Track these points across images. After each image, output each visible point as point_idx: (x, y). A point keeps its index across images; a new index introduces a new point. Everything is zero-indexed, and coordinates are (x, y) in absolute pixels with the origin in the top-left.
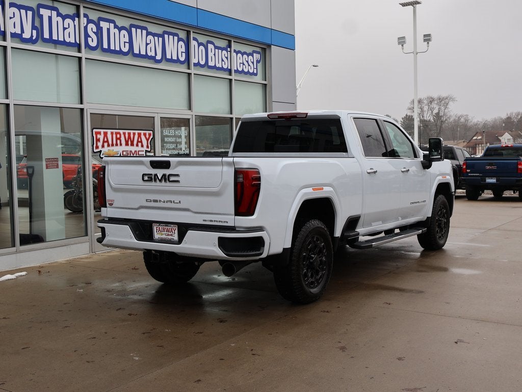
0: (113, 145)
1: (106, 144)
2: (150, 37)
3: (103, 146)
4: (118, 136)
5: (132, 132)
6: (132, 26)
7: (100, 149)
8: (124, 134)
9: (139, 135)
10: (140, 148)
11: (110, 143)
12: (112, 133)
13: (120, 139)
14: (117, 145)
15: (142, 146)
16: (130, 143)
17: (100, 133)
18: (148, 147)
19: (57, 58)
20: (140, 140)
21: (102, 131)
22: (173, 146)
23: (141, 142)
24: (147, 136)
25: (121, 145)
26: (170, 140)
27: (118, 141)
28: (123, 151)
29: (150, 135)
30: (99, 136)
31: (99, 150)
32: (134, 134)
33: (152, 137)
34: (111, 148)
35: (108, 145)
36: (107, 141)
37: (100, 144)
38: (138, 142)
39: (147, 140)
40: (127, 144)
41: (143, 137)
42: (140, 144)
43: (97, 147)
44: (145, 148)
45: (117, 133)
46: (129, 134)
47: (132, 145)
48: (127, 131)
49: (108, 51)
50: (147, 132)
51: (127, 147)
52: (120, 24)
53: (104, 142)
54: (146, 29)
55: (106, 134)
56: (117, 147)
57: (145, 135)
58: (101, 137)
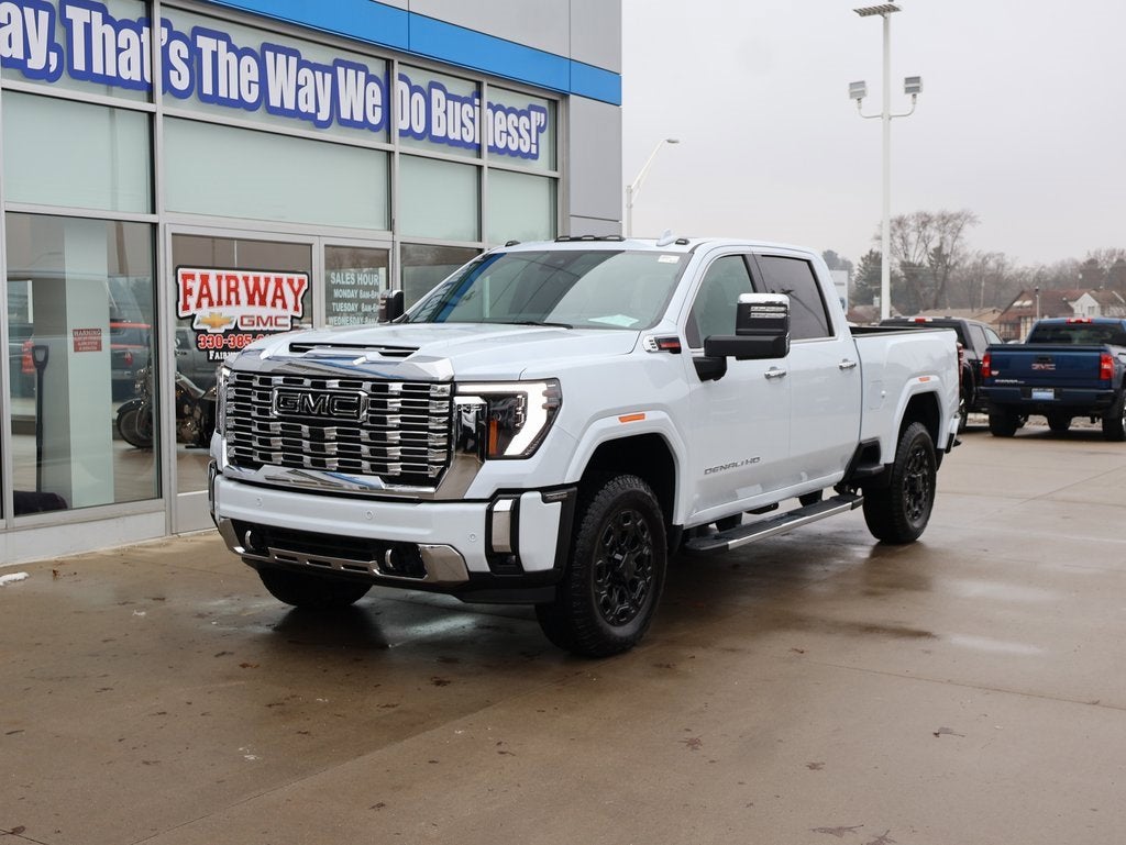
0: (220, 303)
1: (205, 301)
2: (305, 72)
3: (199, 305)
4: (233, 284)
5: (262, 275)
6: (266, 47)
7: (193, 310)
8: (246, 279)
9: (279, 282)
10: (278, 311)
11: (215, 298)
13: (235, 290)
14: (229, 302)
15: (285, 306)
16: (257, 299)
17: (192, 277)
18: (296, 309)
19: (112, 115)
20: (279, 293)
21: (198, 272)
22: (352, 307)
23: (282, 297)
24: (296, 286)
25: (238, 303)
26: (344, 293)
27: (233, 295)
28: (242, 318)
29: (301, 282)
30: (190, 283)
31: (190, 314)
32: (267, 280)
33: (305, 287)
34: (216, 309)
35: (211, 304)
36: (209, 295)
37: (192, 301)
38: (275, 297)
39: (296, 294)
40: (251, 302)
41: (286, 287)
42: (279, 302)
43: (186, 307)
44: (290, 311)
45: (229, 278)
46: (257, 280)
47: (263, 303)
48: (251, 275)
49: (214, 99)
50: (296, 277)
51: (252, 308)
52: (239, 43)
53: (201, 296)
54: (296, 53)
55: (205, 279)
56: (229, 308)
57: (291, 282)
58: (195, 285)
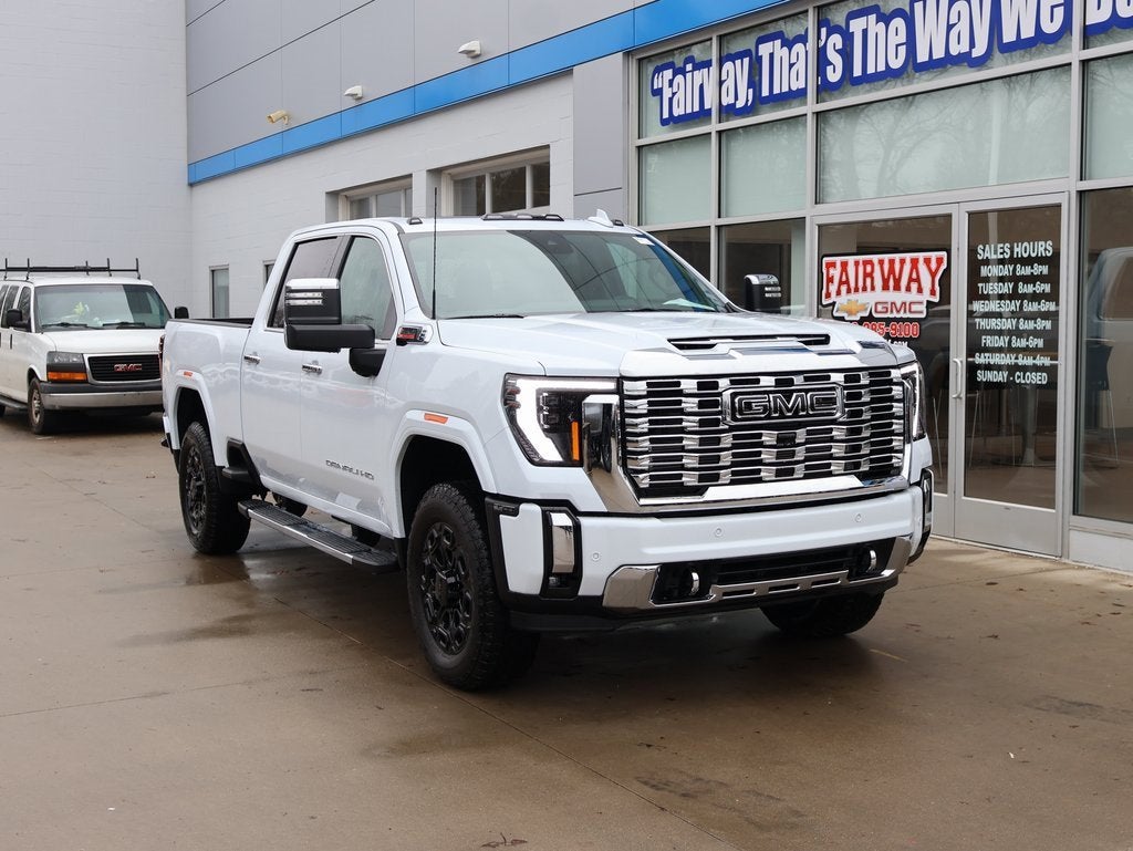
0: (856, 290)
1: (844, 288)
3: (839, 293)
4: (869, 269)
5: (897, 257)
7: (833, 298)
8: (881, 262)
9: (915, 262)
10: (913, 296)
11: (852, 285)
12: (857, 263)
13: (871, 275)
14: (864, 289)
15: (920, 290)
16: (891, 283)
17: (833, 265)
18: (933, 292)
20: (914, 276)
21: (838, 260)
22: (1006, 288)
23: (918, 280)
24: (934, 265)
25: (873, 288)
26: (995, 271)
27: (868, 280)
28: (876, 304)
29: (939, 261)
30: (832, 271)
31: (830, 301)
32: (903, 262)
33: (944, 266)
34: (853, 296)
35: (849, 291)
36: (847, 282)
37: (833, 288)
38: (911, 280)
39: (933, 275)
40: (885, 287)
41: (922, 267)
42: (914, 286)
43: (828, 295)
44: (926, 296)
45: (866, 263)
46: (892, 262)
47: (897, 288)
48: (886, 257)
49: (863, 79)
50: (934, 255)
51: (886, 293)
52: (889, 8)
53: (841, 283)
55: (844, 265)
56: (865, 294)
57: (927, 261)
58: (836, 273)
